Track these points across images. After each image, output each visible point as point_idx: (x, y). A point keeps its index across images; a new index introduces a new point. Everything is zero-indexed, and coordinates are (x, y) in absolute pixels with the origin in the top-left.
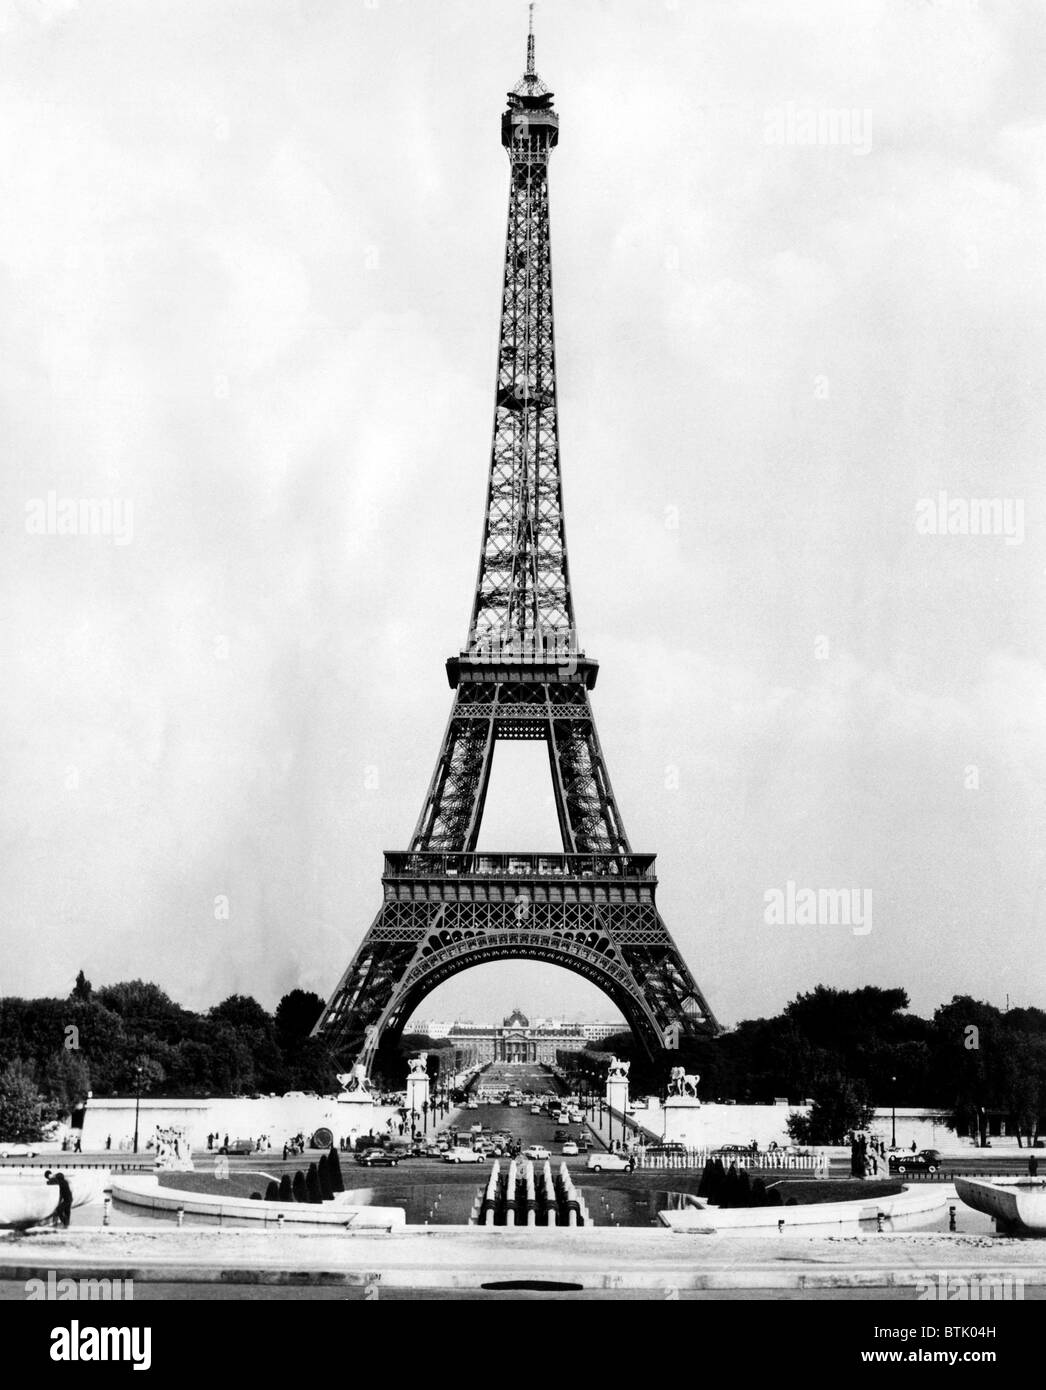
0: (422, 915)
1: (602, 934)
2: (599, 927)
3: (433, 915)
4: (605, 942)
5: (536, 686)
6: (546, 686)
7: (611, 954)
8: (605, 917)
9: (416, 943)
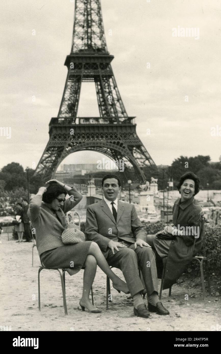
0: (65, 138)
1: (121, 142)
2: (120, 139)
3: (69, 137)
4: (122, 144)
5: (95, 64)
6: (98, 64)
7: (124, 147)
8: (121, 136)
9: (64, 146)
